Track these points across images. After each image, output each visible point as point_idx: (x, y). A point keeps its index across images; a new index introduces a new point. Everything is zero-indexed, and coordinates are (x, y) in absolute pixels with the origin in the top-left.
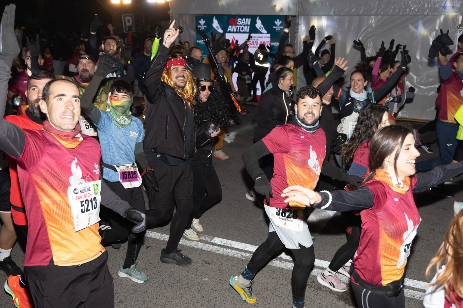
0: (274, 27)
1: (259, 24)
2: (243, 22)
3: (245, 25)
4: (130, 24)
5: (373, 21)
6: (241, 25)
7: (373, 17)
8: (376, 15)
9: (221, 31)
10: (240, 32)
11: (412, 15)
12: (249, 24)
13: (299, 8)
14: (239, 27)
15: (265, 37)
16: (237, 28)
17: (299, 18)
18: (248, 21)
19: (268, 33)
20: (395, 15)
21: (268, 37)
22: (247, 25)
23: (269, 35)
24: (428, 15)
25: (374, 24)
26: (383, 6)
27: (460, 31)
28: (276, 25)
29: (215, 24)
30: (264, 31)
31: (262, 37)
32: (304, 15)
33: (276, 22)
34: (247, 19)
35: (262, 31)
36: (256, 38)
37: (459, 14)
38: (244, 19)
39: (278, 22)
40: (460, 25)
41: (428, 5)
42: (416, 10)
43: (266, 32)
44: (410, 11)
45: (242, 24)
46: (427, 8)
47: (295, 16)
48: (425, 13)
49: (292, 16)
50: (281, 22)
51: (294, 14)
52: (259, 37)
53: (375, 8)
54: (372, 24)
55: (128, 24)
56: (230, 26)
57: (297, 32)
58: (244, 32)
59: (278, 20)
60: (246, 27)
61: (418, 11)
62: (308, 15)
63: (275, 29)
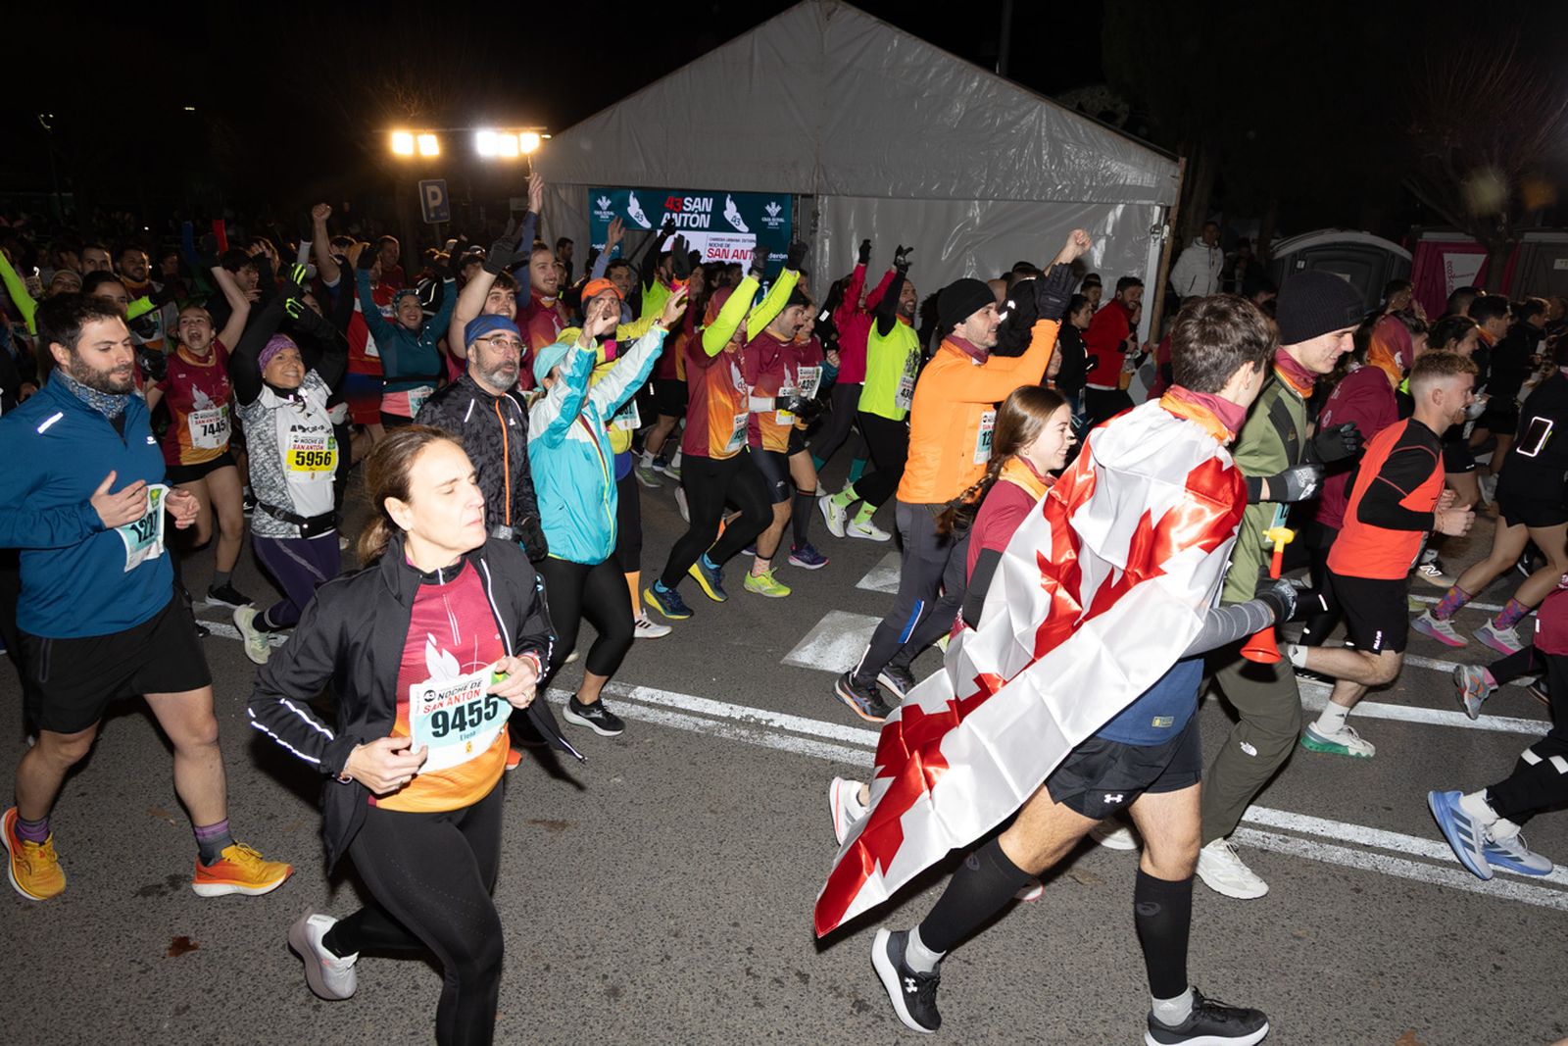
0: (765, 219)
1: (731, 211)
2: (695, 206)
3: (699, 213)
4: (438, 202)
5: (976, 211)
6: (692, 212)
7: (976, 202)
8: (983, 199)
9: (646, 224)
10: (689, 228)
11: (1057, 201)
12: (709, 210)
13: (818, 177)
14: (686, 216)
15: (744, 241)
16: (683, 218)
17: (820, 201)
18: (707, 204)
19: (750, 232)
20: (1022, 200)
21: (752, 241)
22: (705, 213)
23: (753, 237)
24: (1090, 203)
25: (978, 220)
26: (998, 180)
27: (1155, 240)
28: (768, 215)
29: (634, 208)
30: (743, 227)
31: (738, 241)
32: (829, 195)
33: (768, 208)
34: (705, 200)
35: (738, 228)
36: (724, 242)
37: (1153, 202)
38: (698, 199)
39: (773, 209)
40: (1155, 227)
41: (1091, 183)
42: (1067, 191)
43: (746, 229)
44: (1054, 192)
45: (693, 209)
46: (1090, 187)
47: (811, 196)
48: (1085, 199)
49: (804, 196)
50: (779, 208)
51: (809, 192)
52: (732, 240)
53: (981, 184)
54: (974, 218)
55: (433, 203)
56: (667, 215)
57: (816, 231)
58: (697, 229)
59: (774, 204)
60: (703, 216)
61: (1070, 194)
62: (838, 195)
63: (767, 223)
